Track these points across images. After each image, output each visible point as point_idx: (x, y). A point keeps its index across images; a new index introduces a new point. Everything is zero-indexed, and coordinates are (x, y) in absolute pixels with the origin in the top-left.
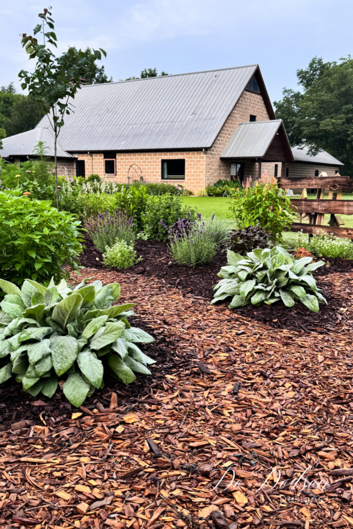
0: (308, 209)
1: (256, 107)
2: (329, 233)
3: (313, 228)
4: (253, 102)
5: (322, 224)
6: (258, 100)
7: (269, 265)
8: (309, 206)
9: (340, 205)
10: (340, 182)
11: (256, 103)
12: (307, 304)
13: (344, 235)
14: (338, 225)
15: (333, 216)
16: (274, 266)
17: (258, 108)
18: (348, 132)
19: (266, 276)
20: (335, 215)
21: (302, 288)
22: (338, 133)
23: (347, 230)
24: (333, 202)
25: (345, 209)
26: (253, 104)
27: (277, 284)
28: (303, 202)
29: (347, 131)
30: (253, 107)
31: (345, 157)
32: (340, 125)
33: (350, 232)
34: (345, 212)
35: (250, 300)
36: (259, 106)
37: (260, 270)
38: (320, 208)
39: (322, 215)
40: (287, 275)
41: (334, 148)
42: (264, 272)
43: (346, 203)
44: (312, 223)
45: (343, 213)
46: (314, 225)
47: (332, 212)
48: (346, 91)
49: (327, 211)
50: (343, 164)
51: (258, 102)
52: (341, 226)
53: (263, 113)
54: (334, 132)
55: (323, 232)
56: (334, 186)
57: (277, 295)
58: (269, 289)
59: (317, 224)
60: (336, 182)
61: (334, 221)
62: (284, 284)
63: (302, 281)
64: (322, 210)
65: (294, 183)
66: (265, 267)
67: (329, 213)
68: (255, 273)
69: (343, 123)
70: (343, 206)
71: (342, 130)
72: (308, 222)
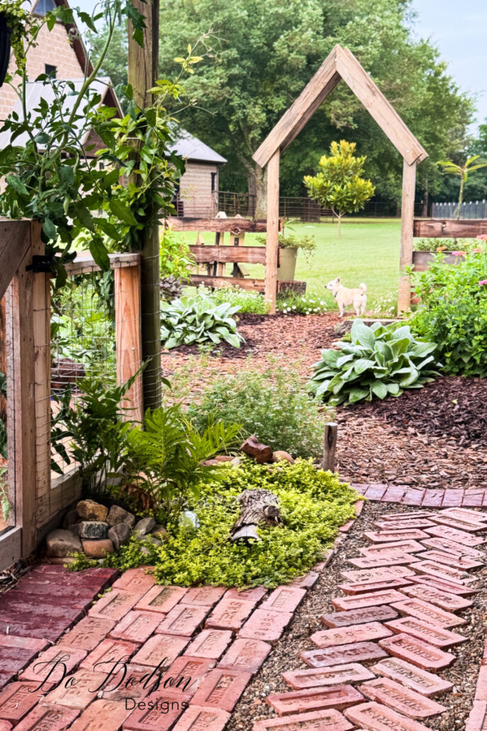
0: (207, 257)
1: (56, 48)
2: (234, 285)
3: (214, 280)
4: (49, 38)
5: (224, 275)
6: (59, 35)
7: (197, 311)
8: (207, 253)
9: (244, 253)
10: (242, 225)
11: (55, 40)
12: (229, 341)
13: (251, 287)
14: (242, 275)
15: (235, 265)
16: (200, 310)
17: (58, 51)
18: (231, 104)
19: (195, 320)
20: (239, 264)
21: (225, 328)
22: (214, 104)
23: (253, 281)
24: (235, 249)
25: (250, 257)
26: (49, 42)
27: (205, 325)
28: (200, 249)
29: (230, 100)
30: (49, 49)
31: (227, 144)
32: (216, 88)
33: (256, 283)
34: (250, 260)
35: (183, 341)
36: (61, 46)
37: (189, 314)
38: (220, 256)
39: (222, 264)
40: (213, 318)
41: (207, 131)
42: (193, 316)
43: (250, 250)
44: (212, 274)
45: (247, 262)
46: (215, 276)
47: (235, 261)
48: (225, 23)
49: (228, 259)
50: (225, 161)
51: (58, 39)
52: (245, 277)
53: (68, 61)
54: (207, 102)
55: (227, 284)
56: (235, 230)
57: (205, 334)
58: (198, 330)
59: (217, 275)
60: (237, 225)
61: (237, 272)
62: (210, 325)
63: (225, 323)
64: (223, 258)
65: (186, 225)
66: (194, 313)
67: (231, 262)
68: (185, 317)
69: (223, 86)
70: (247, 253)
71: (221, 98)
72: (206, 273)
